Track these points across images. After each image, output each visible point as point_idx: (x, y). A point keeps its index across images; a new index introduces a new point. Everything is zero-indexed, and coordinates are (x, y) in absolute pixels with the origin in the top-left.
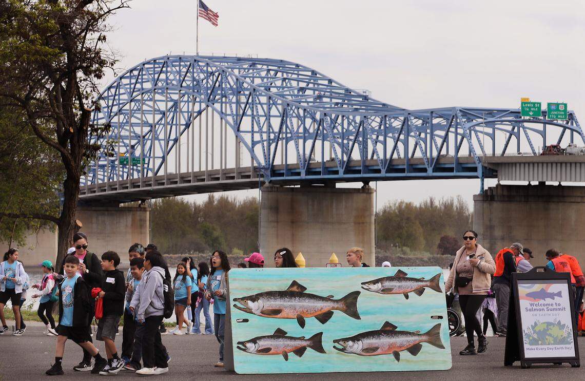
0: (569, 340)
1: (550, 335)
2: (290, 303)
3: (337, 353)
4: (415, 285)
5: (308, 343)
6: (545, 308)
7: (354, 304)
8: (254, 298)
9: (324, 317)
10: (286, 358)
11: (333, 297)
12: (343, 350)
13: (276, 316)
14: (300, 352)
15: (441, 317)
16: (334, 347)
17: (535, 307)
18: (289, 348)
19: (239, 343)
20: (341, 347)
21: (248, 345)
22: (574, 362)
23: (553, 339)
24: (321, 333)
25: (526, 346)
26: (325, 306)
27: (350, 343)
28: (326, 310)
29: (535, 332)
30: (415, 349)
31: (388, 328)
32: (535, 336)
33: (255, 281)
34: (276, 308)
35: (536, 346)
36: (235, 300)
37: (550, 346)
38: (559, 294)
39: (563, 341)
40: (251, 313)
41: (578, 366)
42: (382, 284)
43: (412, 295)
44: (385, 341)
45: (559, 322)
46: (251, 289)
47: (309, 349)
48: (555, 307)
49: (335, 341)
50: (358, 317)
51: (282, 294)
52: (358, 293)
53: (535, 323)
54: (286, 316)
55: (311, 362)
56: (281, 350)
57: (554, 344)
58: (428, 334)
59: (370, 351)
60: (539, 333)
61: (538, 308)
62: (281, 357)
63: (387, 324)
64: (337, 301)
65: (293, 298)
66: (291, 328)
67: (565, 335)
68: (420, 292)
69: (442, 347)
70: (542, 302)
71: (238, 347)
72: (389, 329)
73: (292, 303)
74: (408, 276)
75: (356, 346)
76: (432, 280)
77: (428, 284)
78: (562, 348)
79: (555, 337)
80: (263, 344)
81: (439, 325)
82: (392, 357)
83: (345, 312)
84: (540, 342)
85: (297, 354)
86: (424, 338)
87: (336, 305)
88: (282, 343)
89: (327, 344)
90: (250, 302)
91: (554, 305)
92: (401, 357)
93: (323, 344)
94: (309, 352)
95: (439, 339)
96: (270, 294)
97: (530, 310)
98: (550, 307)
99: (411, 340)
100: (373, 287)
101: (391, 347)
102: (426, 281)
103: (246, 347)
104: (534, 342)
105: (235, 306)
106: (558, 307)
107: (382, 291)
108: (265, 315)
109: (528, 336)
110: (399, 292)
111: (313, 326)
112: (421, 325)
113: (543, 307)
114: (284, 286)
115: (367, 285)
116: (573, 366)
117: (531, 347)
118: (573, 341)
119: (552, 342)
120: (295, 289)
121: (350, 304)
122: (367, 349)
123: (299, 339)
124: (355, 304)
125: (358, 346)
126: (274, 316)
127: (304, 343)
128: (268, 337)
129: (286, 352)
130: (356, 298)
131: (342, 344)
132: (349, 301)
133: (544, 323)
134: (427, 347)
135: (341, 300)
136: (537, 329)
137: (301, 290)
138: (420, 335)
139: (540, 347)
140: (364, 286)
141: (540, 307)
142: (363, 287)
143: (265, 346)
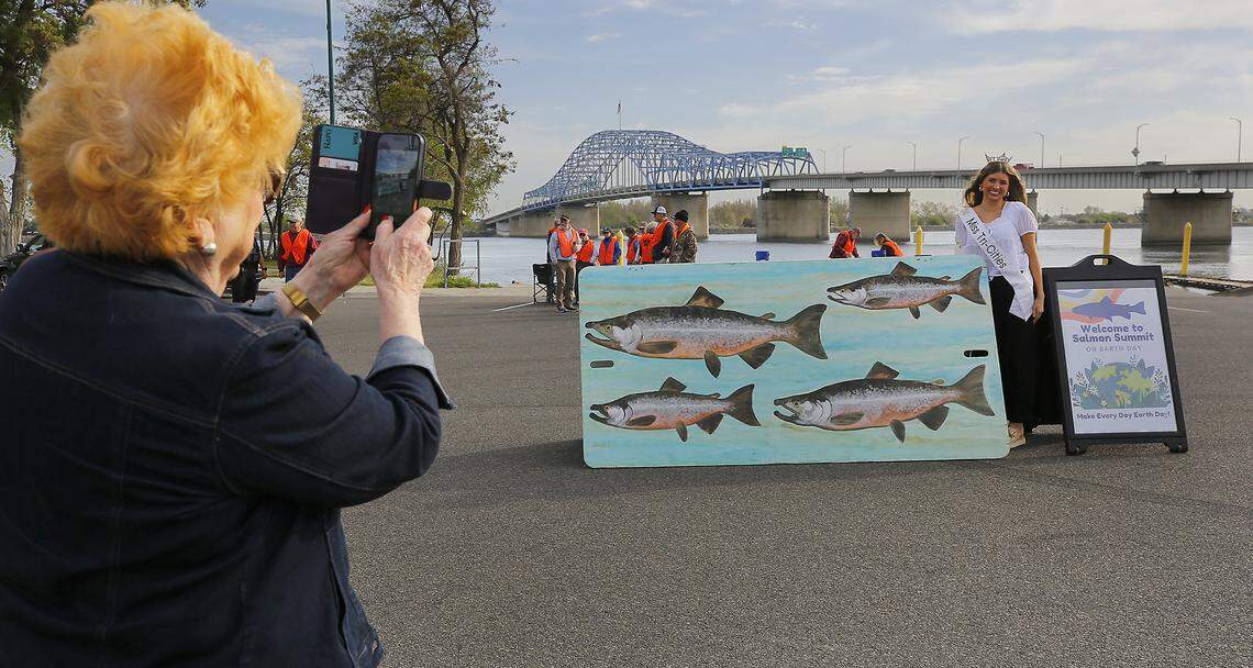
0: (1162, 398)
1: (1124, 388)
2: (691, 330)
3: (783, 425)
4: (933, 290)
5: (726, 405)
6: (1112, 335)
7: (814, 329)
8: (624, 322)
9: (758, 356)
10: (684, 436)
11: (774, 316)
12: (792, 419)
13: (666, 355)
14: (710, 423)
15: (984, 353)
16: (776, 413)
17: (1091, 334)
18: (690, 416)
19: (594, 407)
20: (789, 414)
21: (612, 411)
22: (1175, 443)
23: (1129, 396)
24: (752, 386)
25: (1076, 411)
26: (760, 334)
27: (808, 405)
28: (760, 341)
29: (1092, 382)
30: (934, 418)
31: (880, 376)
32: (1094, 391)
33: (628, 288)
34: (666, 339)
35: (1098, 411)
36: (589, 325)
37: (1125, 411)
38: (1140, 308)
39: (1151, 400)
40: (620, 349)
41: (1185, 450)
42: (867, 290)
43: (927, 310)
44: (875, 400)
45: (1141, 364)
46: (619, 303)
47: (726, 417)
48: (1131, 332)
49: (777, 402)
50: (822, 355)
51: (677, 313)
52: (821, 308)
53: (1094, 366)
54: (684, 354)
55: (732, 444)
56: (673, 420)
57: (1132, 406)
58: (959, 385)
59: (846, 420)
60: (1101, 384)
61: (1098, 335)
62: (674, 434)
63: (879, 367)
64: (782, 324)
65: (698, 321)
66: (694, 377)
67: (1155, 387)
68: (942, 303)
69: (989, 412)
70: (1105, 323)
71: (592, 416)
72: (882, 378)
73: (696, 330)
74: (917, 274)
75: (818, 410)
76: (965, 281)
77: (958, 288)
78: (1150, 414)
79: (1134, 391)
80: (640, 408)
81: (982, 368)
82: (889, 432)
83: (798, 344)
84: (1104, 403)
85: (703, 428)
86: (953, 394)
87: (779, 332)
88: (675, 406)
89: (762, 406)
90: (616, 329)
91: (1131, 329)
92: (908, 432)
93: (754, 407)
94: (728, 423)
95: (981, 396)
96: (655, 313)
97: (1083, 339)
98: (1123, 334)
99: (928, 399)
100: (849, 296)
101: (887, 411)
102: (952, 283)
103: (606, 414)
104: (1093, 402)
105: (588, 336)
106: (1138, 333)
107: (869, 302)
108: (645, 354)
109: (1080, 390)
110: (900, 305)
111: (736, 373)
112: (946, 368)
113: (1108, 334)
114: (681, 298)
115: (838, 292)
116: (1174, 451)
117: (1085, 412)
118: (1171, 399)
119: (1129, 402)
120: (701, 302)
121: (806, 328)
122: (839, 417)
123: (708, 397)
124: (816, 330)
125: (823, 411)
126: (661, 355)
127: (717, 407)
128: (650, 394)
129: (683, 424)
130: (818, 318)
131: (791, 409)
132: (805, 323)
133: (1111, 365)
134: (957, 412)
135: (788, 322)
136: (1097, 376)
137: (714, 304)
138: (945, 388)
139: (1103, 411)
140: (833, 295)
141: (1104, 334)
142: (830, 297)
143: (643, 411)
